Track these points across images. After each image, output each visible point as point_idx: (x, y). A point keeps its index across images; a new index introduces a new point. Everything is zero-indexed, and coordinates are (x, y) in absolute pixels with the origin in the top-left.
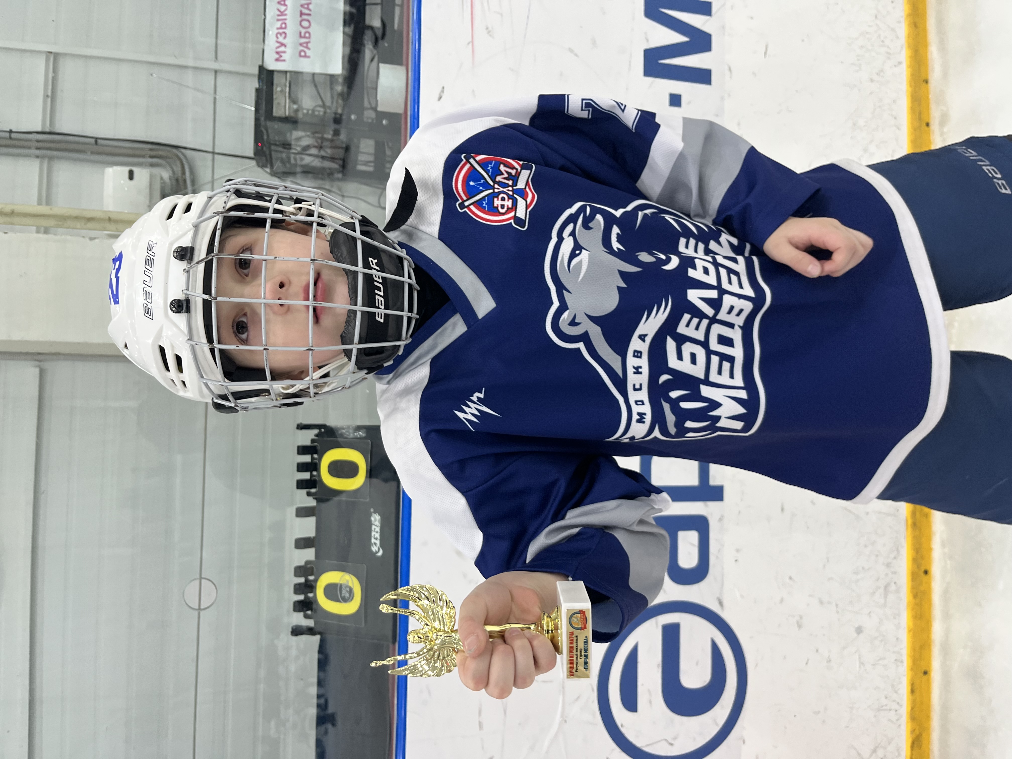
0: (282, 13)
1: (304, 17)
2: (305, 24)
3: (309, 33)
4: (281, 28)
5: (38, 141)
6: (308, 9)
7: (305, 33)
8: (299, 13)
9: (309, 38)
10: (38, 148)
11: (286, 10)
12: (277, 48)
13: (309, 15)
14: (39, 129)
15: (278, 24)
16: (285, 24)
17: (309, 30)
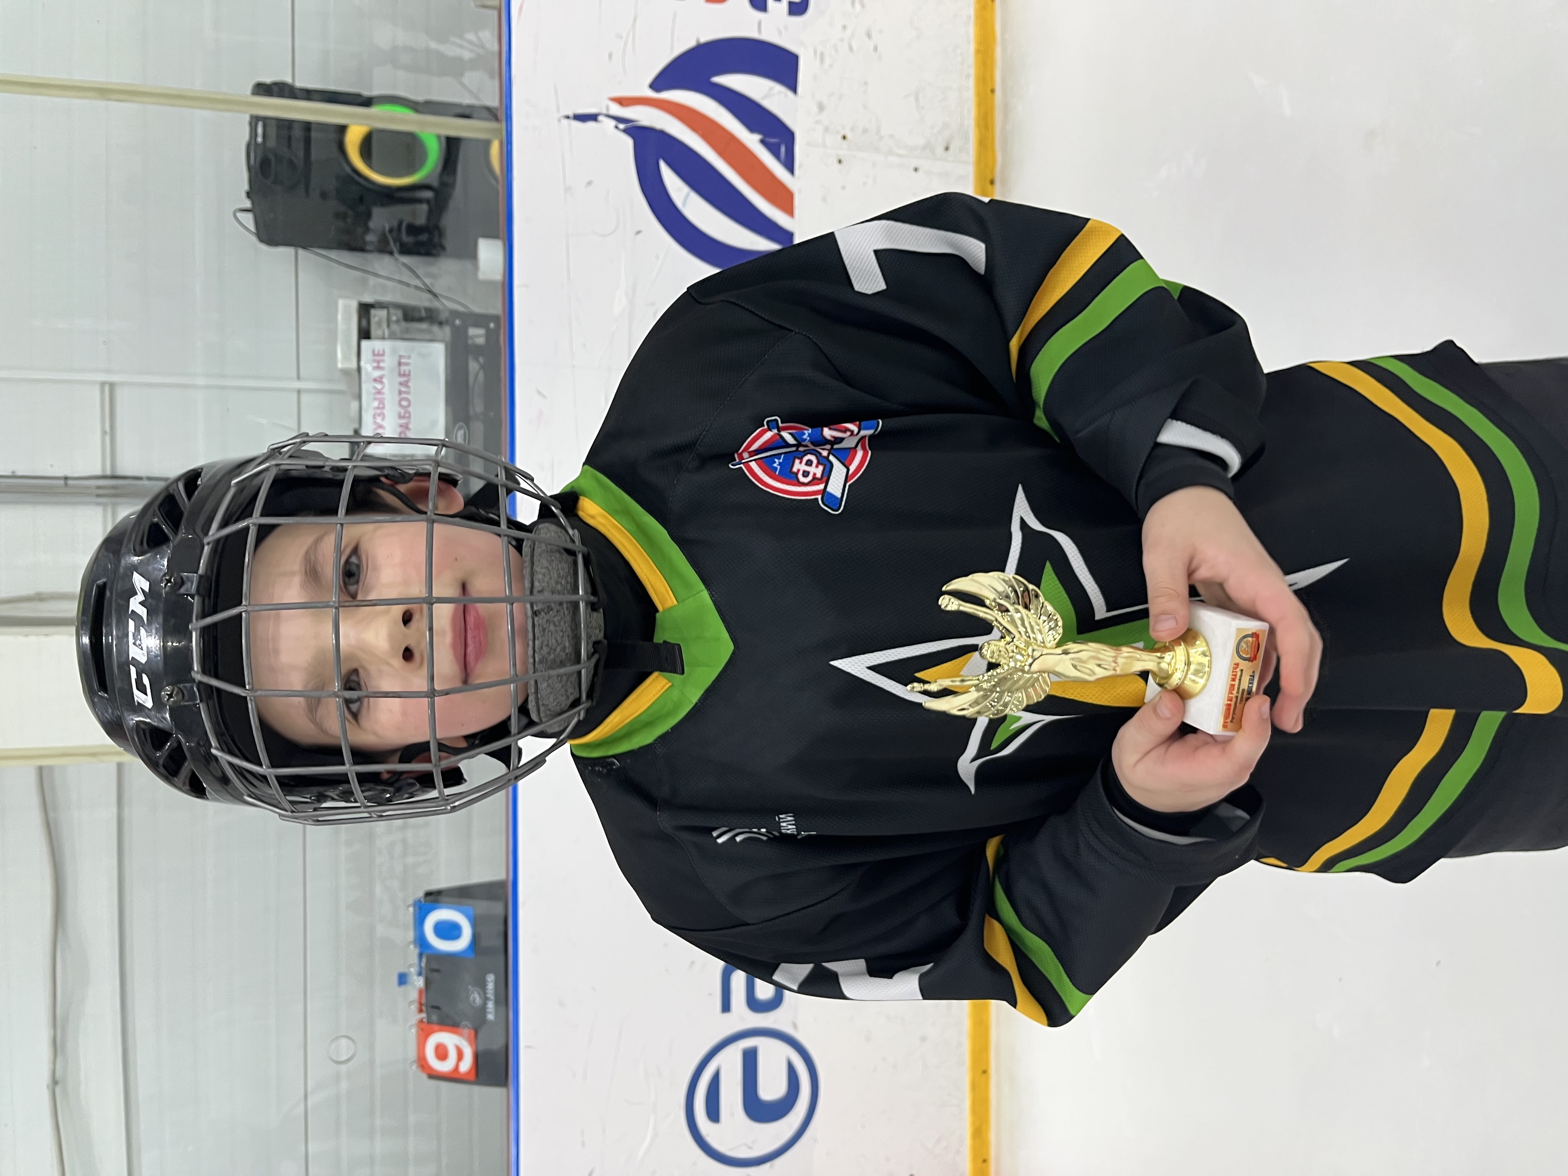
0: (379, 392)
1: (404, 396)
2: (404, 403)
3: (410, 413)
4: (378, 408)
5: (99, 487)
6: (407, 386)
7: (405, 413)
8: (396, 393)
9: (409, 417)
10: (98, 496)
11: (382, 389)
12: (375, 429)
13: (408, 393)
14: (98, 472)
15: (376, 404)
16: (384, 404)
17: (410, 409)
